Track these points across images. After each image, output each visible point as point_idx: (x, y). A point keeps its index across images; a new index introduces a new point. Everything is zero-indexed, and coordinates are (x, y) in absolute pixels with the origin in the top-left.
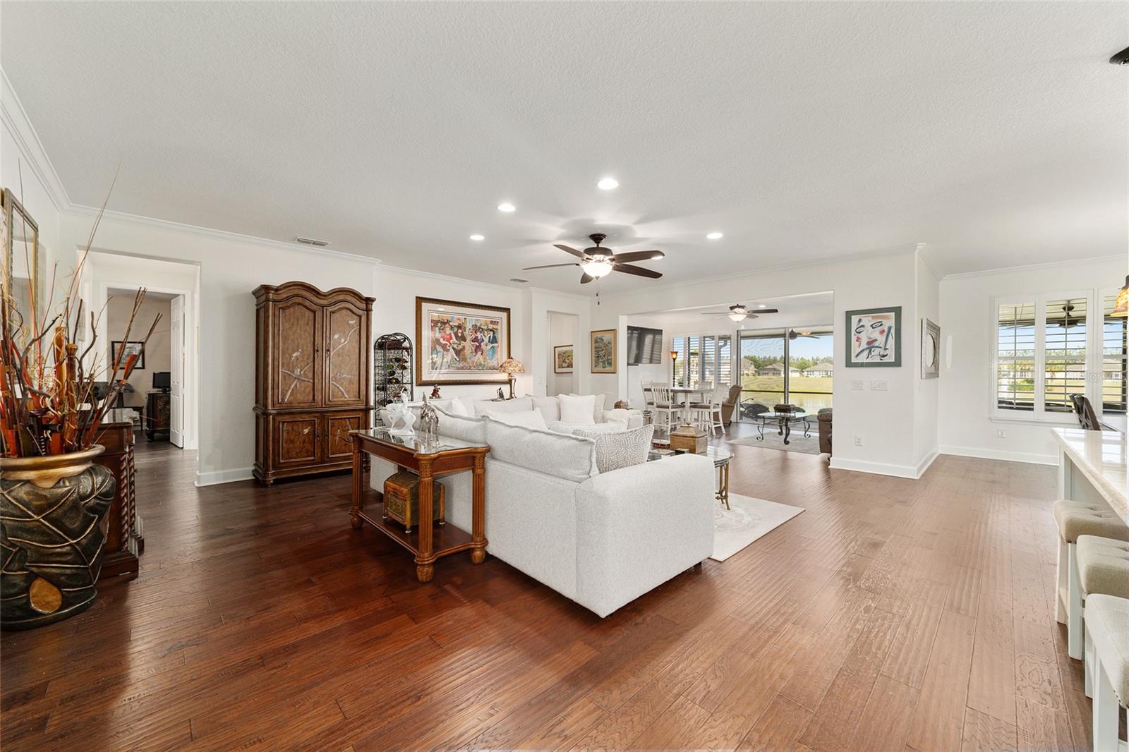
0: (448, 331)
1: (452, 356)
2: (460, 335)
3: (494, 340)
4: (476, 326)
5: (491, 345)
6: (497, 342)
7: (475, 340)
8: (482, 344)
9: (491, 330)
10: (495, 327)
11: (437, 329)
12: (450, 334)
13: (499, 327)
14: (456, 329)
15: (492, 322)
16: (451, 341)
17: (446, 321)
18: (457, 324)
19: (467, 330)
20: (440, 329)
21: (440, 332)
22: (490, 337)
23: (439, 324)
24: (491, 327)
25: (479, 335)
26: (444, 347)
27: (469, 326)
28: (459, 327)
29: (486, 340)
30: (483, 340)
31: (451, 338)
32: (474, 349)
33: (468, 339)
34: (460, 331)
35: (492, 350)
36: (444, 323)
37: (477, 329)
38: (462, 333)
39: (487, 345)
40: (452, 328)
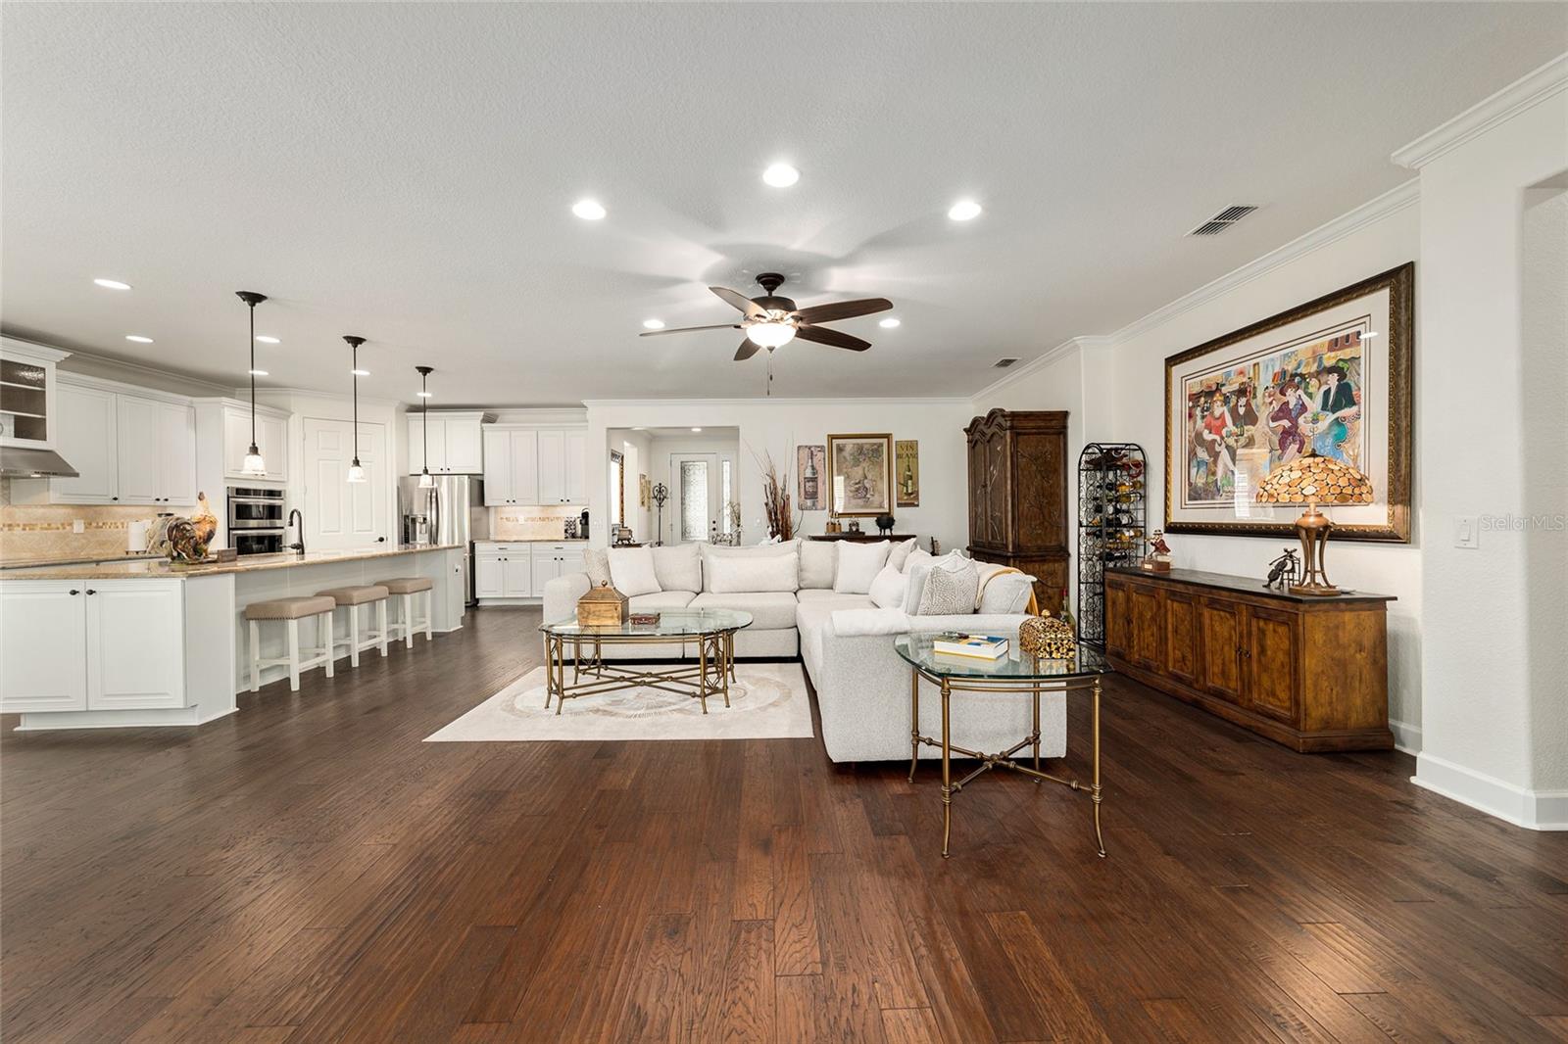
0: (1219, 409)
1: (1226, 465)
2: (1242, 411)
3: (1345, 396)
4: (1284, 372)
5: (1332, 417)
6: (1351, 402)
7: (1284, 412)
8: (1301, 420)
9: (1330, 370)
10: (1346, 353)
11: (1198, 411)
12: (1223, 413)
13: (1360, 351)
14: (1234, 399)
15: (1335, 345)
16: (1224, 432)
17: (1214, 388)
18: (1236, 387)
19: (1260, 393)
20: (1203, 411)
21: (1203, 417)
22: (1327, 393)
23: (1203, 399)
24: (1330, 360)
25: (1292, 397)
26: (1210, 447)
27: (1265, 380)
28: (1242, 392)
29: (1314, 405)
30: (1303, 408)
31: (1224, 425)
32: (1276, 439)
33: (1263, 414)
34: (1243, 401)
35: (1336, 430)
36: (1210, 394)
37: (1287, 381)
38: (1248, 405)
39: (1315, 420)
40: (1226, 400)
